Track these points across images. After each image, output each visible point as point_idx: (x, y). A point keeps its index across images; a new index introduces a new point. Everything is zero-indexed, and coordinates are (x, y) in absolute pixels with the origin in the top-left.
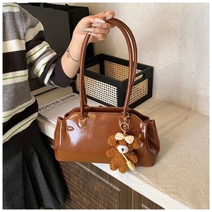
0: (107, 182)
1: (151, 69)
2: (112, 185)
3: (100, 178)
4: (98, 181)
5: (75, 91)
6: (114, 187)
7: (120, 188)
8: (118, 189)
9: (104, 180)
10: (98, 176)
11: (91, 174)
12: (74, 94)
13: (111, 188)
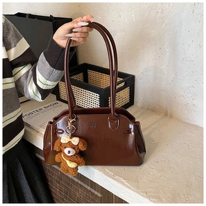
0: (89, 188)
1: (133, 78)
2: (93, 191)
3: (82, 184)
4: (80, 188)
5: (59, 99)
6: (96, 193)
7: (101, 194)
8: (99, 195)
9: (86, 186)
10: (80, 182)
11: (72, 180)
12: (58, 102)
13: (93, 194)
